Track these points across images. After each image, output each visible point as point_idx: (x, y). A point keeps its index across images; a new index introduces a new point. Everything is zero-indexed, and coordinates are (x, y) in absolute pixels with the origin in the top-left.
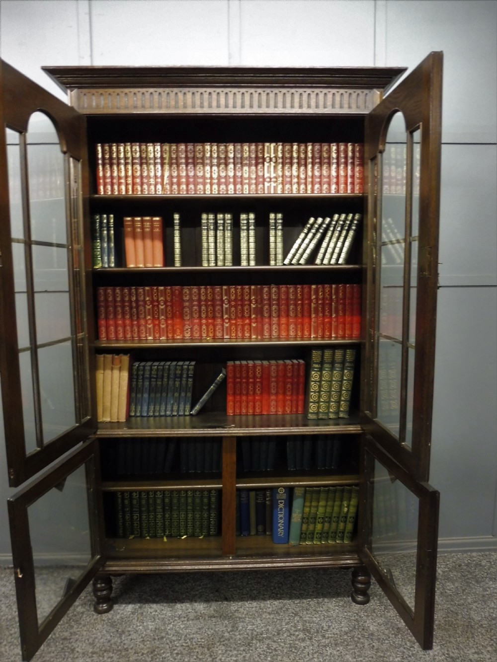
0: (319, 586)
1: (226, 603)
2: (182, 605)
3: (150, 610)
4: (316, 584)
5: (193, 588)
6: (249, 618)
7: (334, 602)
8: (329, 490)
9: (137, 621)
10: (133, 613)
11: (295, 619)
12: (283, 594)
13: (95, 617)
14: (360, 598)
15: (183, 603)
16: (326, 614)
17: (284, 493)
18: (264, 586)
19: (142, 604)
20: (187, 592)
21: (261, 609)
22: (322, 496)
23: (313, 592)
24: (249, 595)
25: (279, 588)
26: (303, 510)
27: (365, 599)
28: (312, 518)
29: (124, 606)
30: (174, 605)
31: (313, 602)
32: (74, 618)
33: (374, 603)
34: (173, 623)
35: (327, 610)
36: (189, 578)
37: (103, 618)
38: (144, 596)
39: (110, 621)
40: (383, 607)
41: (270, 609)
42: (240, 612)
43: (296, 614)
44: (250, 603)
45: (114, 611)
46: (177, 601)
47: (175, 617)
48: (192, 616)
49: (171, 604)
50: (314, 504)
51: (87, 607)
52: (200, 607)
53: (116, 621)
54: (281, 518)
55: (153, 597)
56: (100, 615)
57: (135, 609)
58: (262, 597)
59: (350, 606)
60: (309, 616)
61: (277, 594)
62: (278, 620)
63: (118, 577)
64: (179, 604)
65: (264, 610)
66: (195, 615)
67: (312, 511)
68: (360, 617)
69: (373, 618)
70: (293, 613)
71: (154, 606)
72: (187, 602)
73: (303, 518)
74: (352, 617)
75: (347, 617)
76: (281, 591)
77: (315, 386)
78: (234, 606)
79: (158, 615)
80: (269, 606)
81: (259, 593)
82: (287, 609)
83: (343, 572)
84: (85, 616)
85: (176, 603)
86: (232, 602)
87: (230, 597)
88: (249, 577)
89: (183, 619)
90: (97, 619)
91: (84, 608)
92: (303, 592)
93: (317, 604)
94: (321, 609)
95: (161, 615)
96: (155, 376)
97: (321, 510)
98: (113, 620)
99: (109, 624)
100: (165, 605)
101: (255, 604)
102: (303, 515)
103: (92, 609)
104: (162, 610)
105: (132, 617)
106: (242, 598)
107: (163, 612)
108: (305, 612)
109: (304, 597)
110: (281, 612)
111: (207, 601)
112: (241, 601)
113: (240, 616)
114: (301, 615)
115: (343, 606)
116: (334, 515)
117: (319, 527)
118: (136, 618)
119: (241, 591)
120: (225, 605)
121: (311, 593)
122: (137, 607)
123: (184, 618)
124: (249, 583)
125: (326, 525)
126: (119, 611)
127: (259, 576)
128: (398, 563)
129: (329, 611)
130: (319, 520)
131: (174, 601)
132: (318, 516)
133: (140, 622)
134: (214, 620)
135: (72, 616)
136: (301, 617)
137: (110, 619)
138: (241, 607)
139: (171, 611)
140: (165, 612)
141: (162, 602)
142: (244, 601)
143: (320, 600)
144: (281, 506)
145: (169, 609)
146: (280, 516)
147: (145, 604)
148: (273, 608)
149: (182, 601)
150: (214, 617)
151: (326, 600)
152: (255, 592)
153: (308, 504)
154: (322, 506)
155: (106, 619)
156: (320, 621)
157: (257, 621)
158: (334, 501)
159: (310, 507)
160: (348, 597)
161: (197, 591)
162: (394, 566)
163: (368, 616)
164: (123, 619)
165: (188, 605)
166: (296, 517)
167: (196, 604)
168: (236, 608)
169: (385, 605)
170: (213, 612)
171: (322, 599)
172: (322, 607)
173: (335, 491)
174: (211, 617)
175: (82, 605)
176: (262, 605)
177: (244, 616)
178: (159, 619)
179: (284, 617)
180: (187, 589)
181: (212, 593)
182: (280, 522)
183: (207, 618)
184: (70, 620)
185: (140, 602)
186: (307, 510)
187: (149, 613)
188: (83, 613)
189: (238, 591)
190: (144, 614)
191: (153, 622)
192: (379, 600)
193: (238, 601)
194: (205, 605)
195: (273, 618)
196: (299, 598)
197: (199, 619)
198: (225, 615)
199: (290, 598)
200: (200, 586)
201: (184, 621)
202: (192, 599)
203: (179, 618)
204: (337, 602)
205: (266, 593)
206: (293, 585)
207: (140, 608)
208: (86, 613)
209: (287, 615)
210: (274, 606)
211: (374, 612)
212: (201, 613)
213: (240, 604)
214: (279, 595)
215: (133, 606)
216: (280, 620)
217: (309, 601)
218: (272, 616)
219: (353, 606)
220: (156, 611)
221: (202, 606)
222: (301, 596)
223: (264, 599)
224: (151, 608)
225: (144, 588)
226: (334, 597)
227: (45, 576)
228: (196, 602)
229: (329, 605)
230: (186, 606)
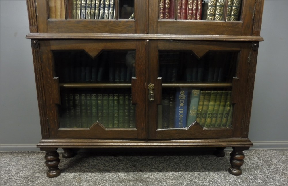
0: (205, 165)
1: (141, 173)
2: (109, 174)
3: (86, 176)
4: (202, 164)
5: (118, 165)
6: (157, 182)
7: (217, 174)
8: (217, 93)
9: (76, 182)
10: (74, 178)
11: (191, 183)
12: (180, 169)
13: (46, 179)
14: (235, 171)
15: (110, 172)
16: (213, 180)
17: (184, 95)
18: (166, 164)
19: (81, 173)
20: (114, 167)
21: (165, 177)
22: (212, 97)
23: (201, 168)
24: (156, 169)
25: (177, 165)
26: (198, 107)
27: (240, 172)
28: (203, 114)
29: (68, 174)
30: (104, 174)
31: (202, 174)
32: (31, 180)
33: (246, 175)
34: (101, 184)
35: (213, 178)
36: (116, 159)
37: (52, 180)
38: (83, 169)
39: (56, 182)
40: (252, 177)
41: (172, 177)
42: (150, 178)
43: (191, 180)
44: (158, 174)
45: (61, 176)
46: (106, 171)
47: (104, 180)
48: (115, 180)
49: (102, 173)
50: (206, 103)
51: (43, 174)
52: (122, 175)
53: (61, 182)
54: (181, 114)
55: (90, 169)
56: (50, 179)
57: (76, 176)
58: (165, 170)
59: (229, 176)
60: (201, 181)
61: (176, 169)
62: (179, 183)
63: (68, 159)
64: (107, 173)
65: (168, 178)
66: (118, 180)
67: (204, 109)
68: (238, 182)
69: (248, 183)
70: (189, 180)
71: (90, 174)
72: (113, 172)
73: (197, 114)
74: (232, 182)
75: (229, 182)
76: (179, 167)
77: (211, 10)
78: (146, 175)
79: (91, 179)
80: (171, 175)
81: (164, 168)
82: (185, 177)
83: (219, 158)
84: (39, 178)
85: (106, 172)
86: (145, 173)
87: (143, 170)
88: (156, 160)
89: (109, 182)
90: (47, 181)
91: (40, 174)
92: (194, 168)
93: (205, 175)
94: (209, 178)
95: (94, 179)
96: (90, 6)
97: (211, 108)
98: (58, 182)
99: (56, 184)
100: (97, 173)
101: (161, 174)
102: (197, 111)
103: (46, 175)
104: (95, 176)
105: (73, 180)
106: (152, 171)
107: (95, 177)
108: (198, 179)
109: (195, 171)
110: (181, 179)
111: (127, 171)
112: (152, 172)
113: (151, 180)
114: (195, 181)
115: (224, 176)
116: (220, 112)
117: (208, 120)
118: (75, 181)
119: (151, 167)
120: (140, 174)
121: (199, 169)
122: (78, 174)
123: (111, 181)
124: (156, 162)
125: (214, 119)
126: (64, 176)
127: (163, 159)
128: (254, 154)
129: (215, 179)
130: (209, 115)
131: (104, 172)
132: (208, 113)
133: (78, 183)
134: (132, 182)
135: (31, 178)
136: (195, 182)
137: (56, 181)
138: (152, 176)
139: (101, 177)
140: (97, 177)
141: (95, 172)
142: (153, 172)
143: (207, 173)
144: (182, 104)
145: (100, 176)
146: (181, 112)
147: (83, 173)
148: (174, 176)
149: (109, 171)
150: (132, 181)
151: (211, 173)
152: (160, 167)
153: (201, 103)
154: (212, 105)
155: (54, 181)
156: (210, 184)
157: (163, 184)
158: (220, 102)
159: (203, 105)
160: (226, 171)
161: (121, 166)
162: (252, 156)
163: (243, 182)
164: (66, 181)
165: (114, 174)
166: (193, 112)
167: (119, 174)
168: (148, 176)
169: (254, 176)
170: (131, 178)
171: (208, 172)
172: (209, 177)
173: (221, 95)
174: (130, 181)
175: (39, 173)
176: (166, 175)
177: (153, 181)
178: (92, 182)
179: (183, 182)
180: (114, 165)
181: (131, 167)
182: (181, 117)
183: (127, 181)
184: (28, 181)
185: (80, 172)
186: (200, 107)
187: (85, 178)
188: (38, 177)
189: (149, 167)
190: (82, 178)
191: (87, 183)
192: (248, 172)
193: (149, 172)
194: (126, 174)
195: (175, 182)
196: (191, 171)
197: (121, 182)
198: (140, 180)
199: (186, 171)
200: (123, 163)
201: (110, 183)
202: (117, 170)
203: (107, 181)
204: (219, 174)
205: (168, 168)
206: (186, 164)
207: (80, 175)
208: (41, 177)
209: (185, 181)
210: (175, 175)
211: (247, 180)
212: (122, 179)
213: (151, 174)
214: (177, 170)
215: (75, 174)
216: (180, 183)
217: (200, 173)
218: (174, 181)
219: (231, 176)
220: (91, 177)
221: (123, 175)
222: (193, 170)
223: (168, 172)
224: (87, 175)
225: (85, 164)
226: (216, 171)
227: (20, 157)
228: (119, 172)
229: (214, 175)
230: (112, 175)
